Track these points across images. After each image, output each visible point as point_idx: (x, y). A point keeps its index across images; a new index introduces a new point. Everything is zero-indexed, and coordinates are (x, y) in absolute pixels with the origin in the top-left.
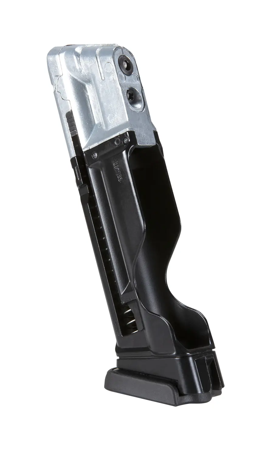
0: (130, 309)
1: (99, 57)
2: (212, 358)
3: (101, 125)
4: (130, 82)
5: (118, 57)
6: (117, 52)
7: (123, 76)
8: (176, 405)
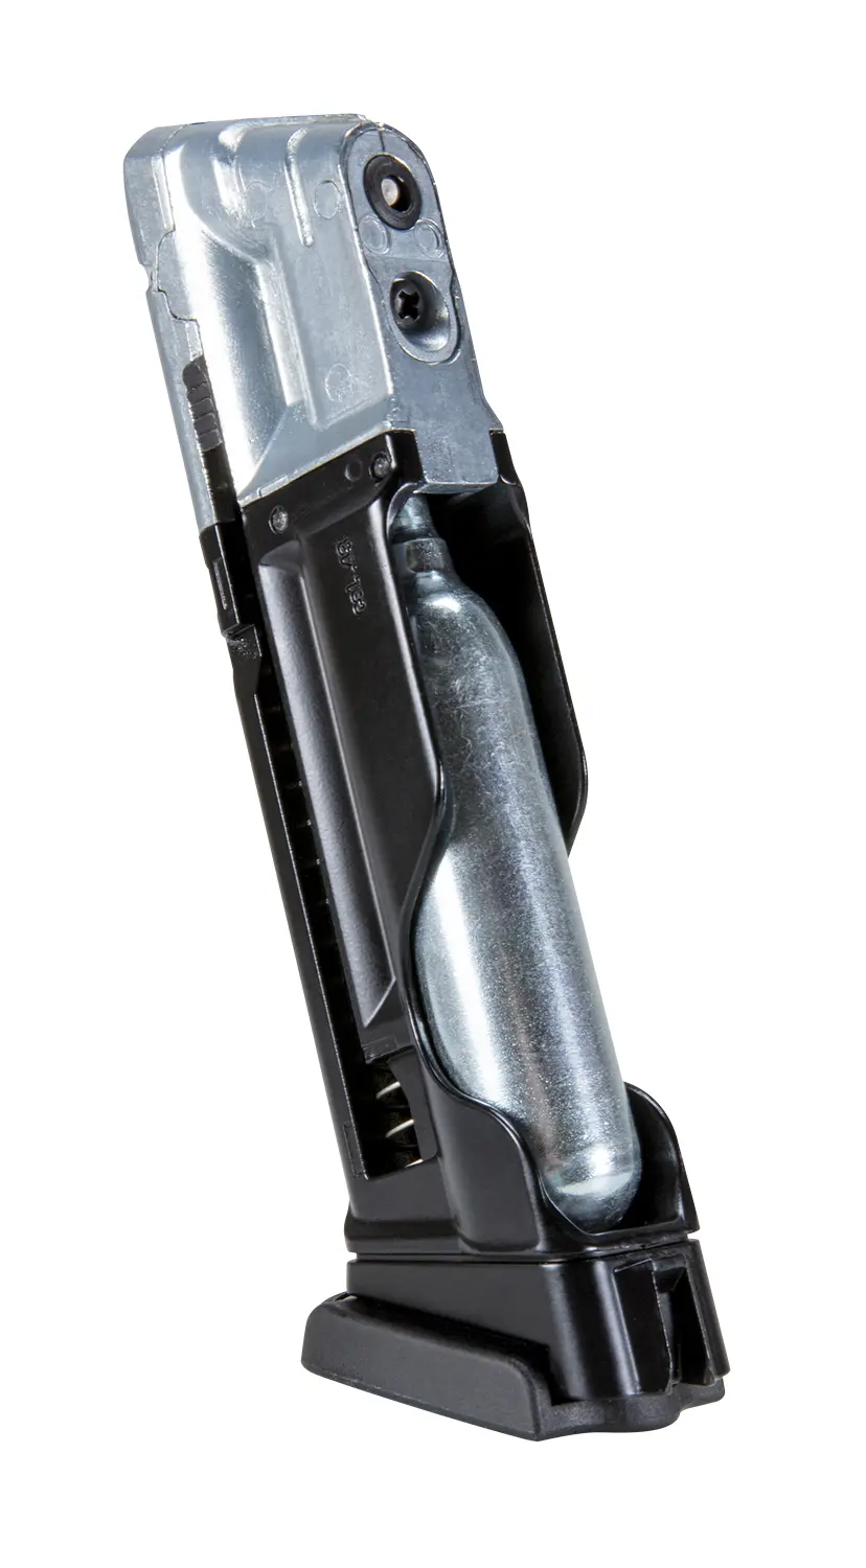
0: (395, 1081)
1: (298, 164)
2: (678, 1264)
3: (304, 411)
4: (405, 251)
5: (363, 164)
6: (360, 143)
7: (382, 229)
8: (538, 1434)
